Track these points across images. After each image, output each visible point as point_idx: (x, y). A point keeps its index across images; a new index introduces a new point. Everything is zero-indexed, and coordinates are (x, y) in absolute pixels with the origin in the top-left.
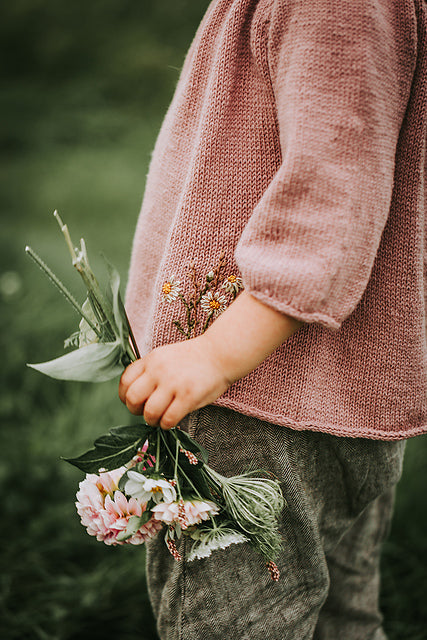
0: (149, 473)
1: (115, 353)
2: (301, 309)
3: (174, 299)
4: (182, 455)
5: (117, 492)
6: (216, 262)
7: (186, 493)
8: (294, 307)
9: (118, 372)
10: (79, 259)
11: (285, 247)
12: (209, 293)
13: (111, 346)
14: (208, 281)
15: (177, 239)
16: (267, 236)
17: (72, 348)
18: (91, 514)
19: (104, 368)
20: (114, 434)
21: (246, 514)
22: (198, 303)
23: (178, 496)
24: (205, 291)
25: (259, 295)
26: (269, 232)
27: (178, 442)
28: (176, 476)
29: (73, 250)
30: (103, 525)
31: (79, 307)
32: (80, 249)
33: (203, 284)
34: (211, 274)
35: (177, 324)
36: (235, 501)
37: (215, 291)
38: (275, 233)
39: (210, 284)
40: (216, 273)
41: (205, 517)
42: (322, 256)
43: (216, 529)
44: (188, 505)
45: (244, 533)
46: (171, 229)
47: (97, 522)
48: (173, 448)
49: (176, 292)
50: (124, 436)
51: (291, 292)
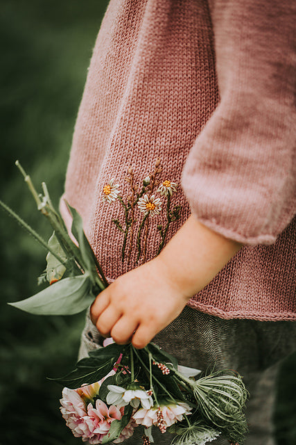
0: (126, 384)
1: (86, 285)
2: (247, 234)
3: (114, 200)
4: (155, 367)
5: (98, 401)
6: (151, 168)
7: (161, 398)
8: (240, 234)
9: (90, 301)
10: (44, 204)
11: (228, 177)
12: (146, 196)
13: (82, 279)
14: (145, 184)
15: (117, 146)
16: (210, 166)
17: (46, 284)
18: (76, 420)
19: (77, 301)
20: (93, 356)
21: (216, 412)
22: (135, 204)
23: (155, 403)
24: (142, 194)
25: (207, 223)
26: (211, 163)
27: (150, 355)
28: (152, 387)
29: (37, 196)
30: (88, 429)
31: (45, 243)
32: (44, 195)
33: (140, 188)
34: (147, 179)
35: (116, 222)
36: (206, 401)
37: (151, 194)
38: (217, 164)
39: (146, 188)
40: (152, 178)
41: (181, 419)
42: (263, 186)
43: (191, 428)
44: (164, 409)
45: (215, 427)
46: (112, 136)
47: (82, 427)
48: (146, 360)
49: (115, 194)
50: (102, 357)
51: (237, 220)
